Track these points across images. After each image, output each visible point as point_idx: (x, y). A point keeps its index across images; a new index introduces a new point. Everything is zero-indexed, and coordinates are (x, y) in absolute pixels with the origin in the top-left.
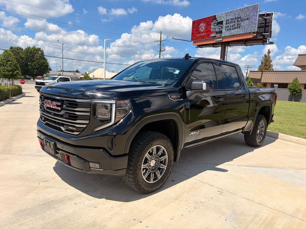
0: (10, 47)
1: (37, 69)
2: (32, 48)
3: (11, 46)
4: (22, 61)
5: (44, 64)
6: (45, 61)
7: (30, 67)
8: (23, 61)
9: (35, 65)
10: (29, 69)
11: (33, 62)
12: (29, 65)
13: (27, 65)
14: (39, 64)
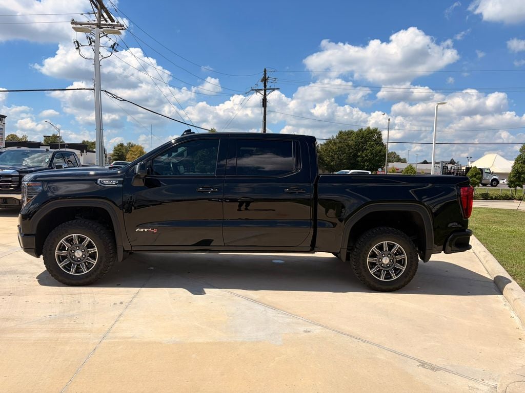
0: (338, 132)
1: (370, 160)
2: (366, 130)
3: (340, 130)
4: (349, 150)
5: (380, 152)
6: (382, 147)
7: (359, 159)
8: (351, 151)
9: (366, 156)
10: (358, 161)
11: (365, 151)
12: (358, 156)
13: (356, 156)
14: (372, 154)
